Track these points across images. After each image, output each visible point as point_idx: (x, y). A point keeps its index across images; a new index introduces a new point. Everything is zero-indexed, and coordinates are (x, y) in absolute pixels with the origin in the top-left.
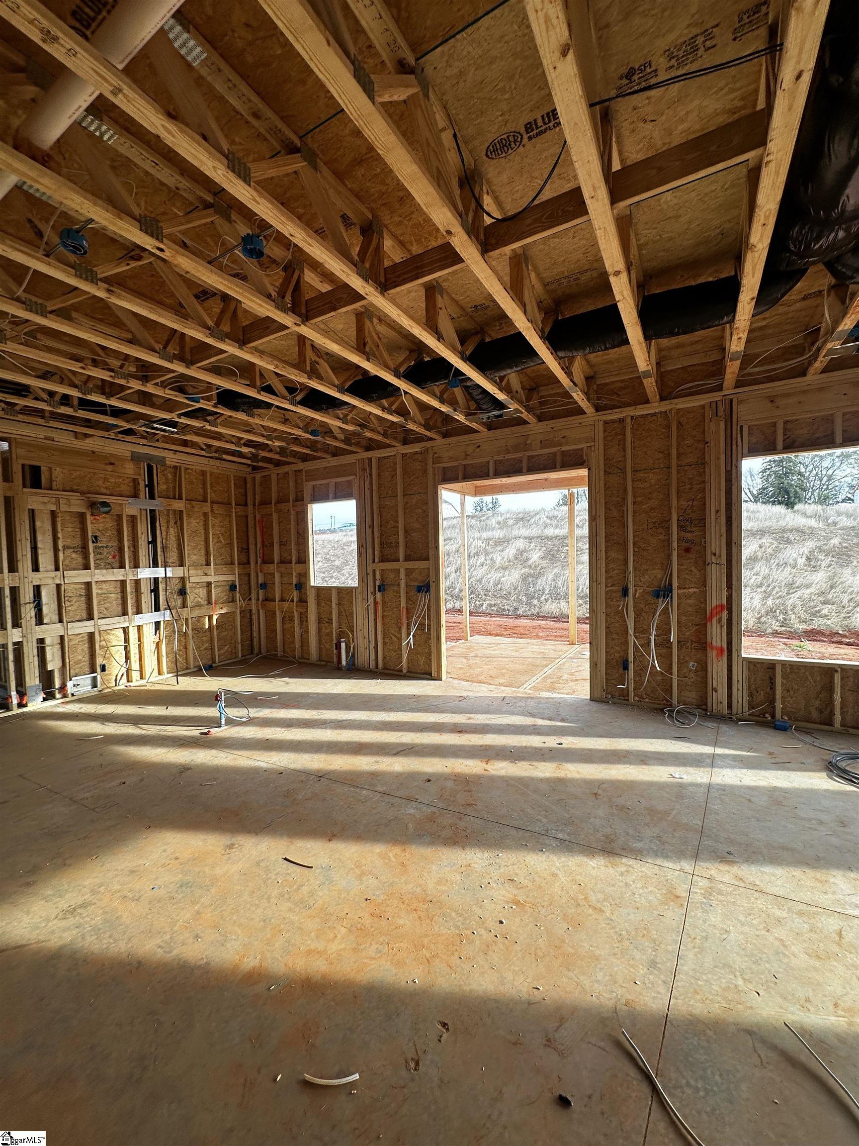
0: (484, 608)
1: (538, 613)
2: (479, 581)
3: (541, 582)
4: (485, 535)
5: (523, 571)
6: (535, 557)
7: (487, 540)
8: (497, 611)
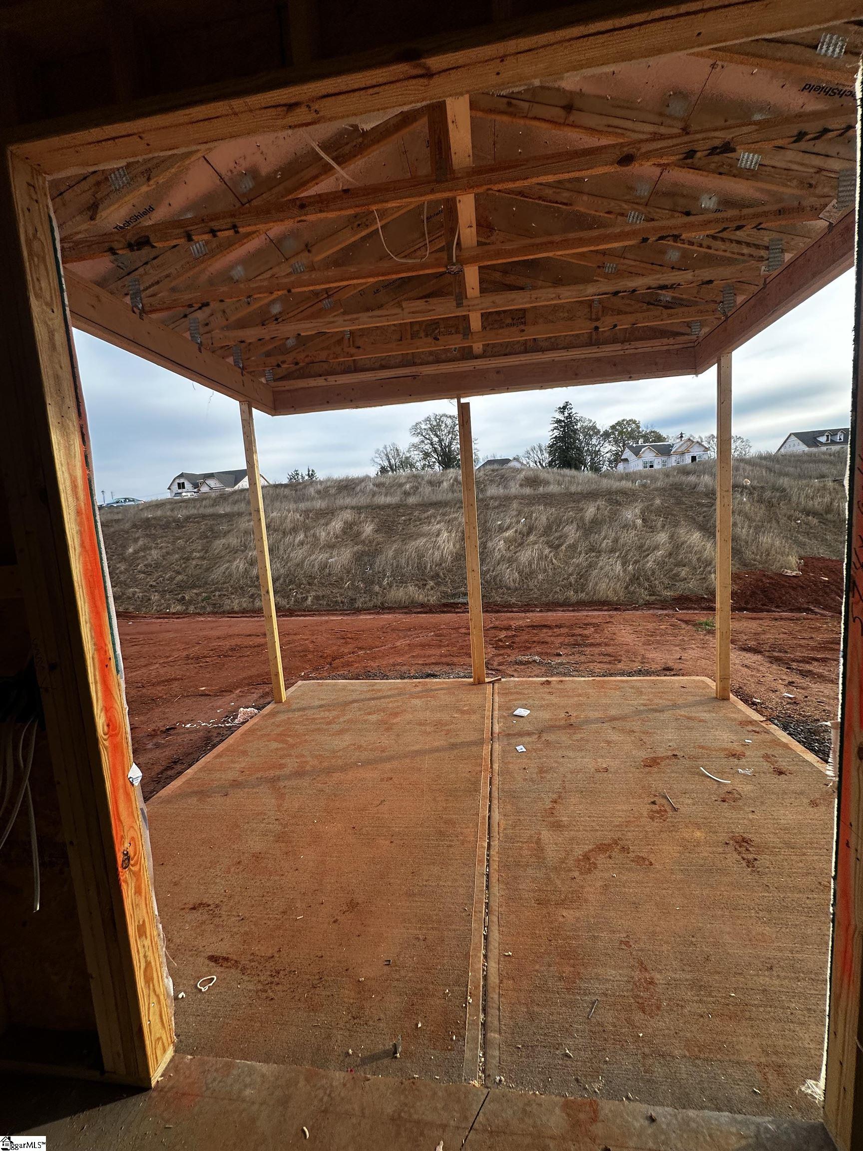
0: (309, 601)
1: (382, 604)
2: (300, 565)
3: (380, 561)
4: (302, 506)
5: (356, 549)
6: (368, 529)
7: (306, 512)
8: (328, 605)
